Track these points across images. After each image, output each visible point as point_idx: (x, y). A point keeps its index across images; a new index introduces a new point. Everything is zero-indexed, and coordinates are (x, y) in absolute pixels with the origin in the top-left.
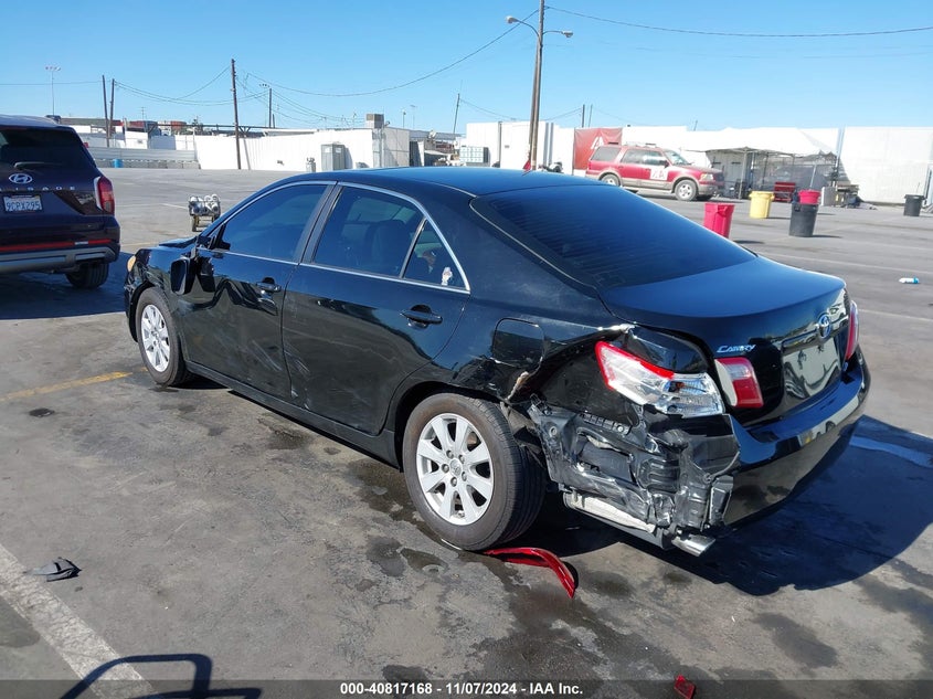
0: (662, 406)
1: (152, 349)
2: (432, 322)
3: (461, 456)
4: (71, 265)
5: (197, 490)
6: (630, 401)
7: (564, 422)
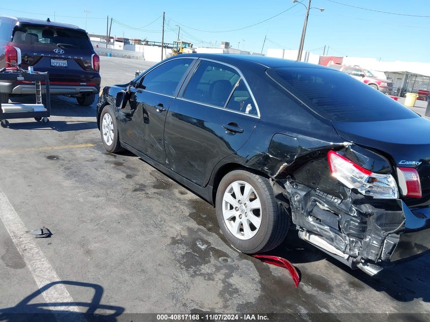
0: (362, 190)
1: (106, 134)
2: (238, 132)
3: (245, 204)
4: (77, 93)
5: (115, 203)
6: (343, 186)
7: (304, 193)
